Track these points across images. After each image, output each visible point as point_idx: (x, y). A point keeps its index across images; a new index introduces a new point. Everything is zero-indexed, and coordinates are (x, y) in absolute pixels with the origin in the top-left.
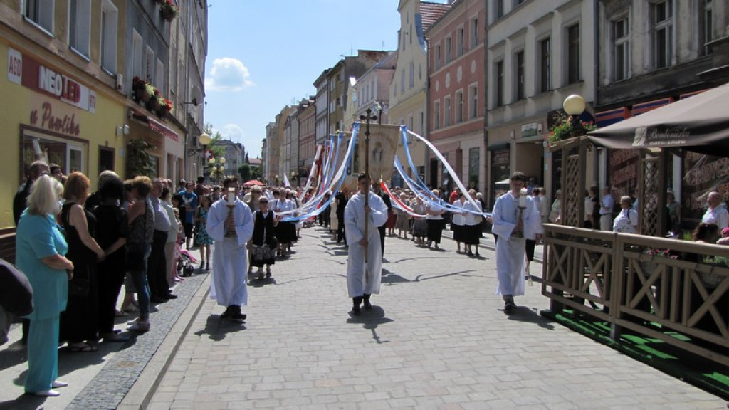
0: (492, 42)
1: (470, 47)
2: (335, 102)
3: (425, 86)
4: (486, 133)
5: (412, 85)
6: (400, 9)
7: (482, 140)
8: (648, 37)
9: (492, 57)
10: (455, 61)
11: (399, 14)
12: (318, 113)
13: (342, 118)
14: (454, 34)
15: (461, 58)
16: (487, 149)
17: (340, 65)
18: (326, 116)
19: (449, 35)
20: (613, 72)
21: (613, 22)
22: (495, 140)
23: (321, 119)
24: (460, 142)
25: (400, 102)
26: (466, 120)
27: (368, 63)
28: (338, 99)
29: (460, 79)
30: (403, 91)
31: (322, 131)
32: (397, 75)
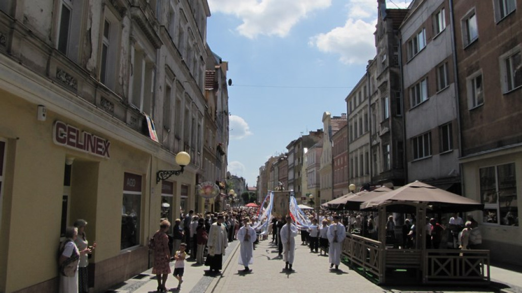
0: (350, 151)
1: (344, 150)
2: (297, 160)
3: (332, 163)
5: (328, 160)
6: (323, 121)
9: (350, 157)
10: (340, 155)
12: (289, 165)
13: (301, 170)
14: (340, 141)
15: (342, 154)
17: (300, 139)
18: (293, 167)
20: (374, 172)
21: (374, 155)
23: (290, 169)
25: (324, 168)
26: (344, 181)
27: (315, 139)
28: (299, 159)
29: (342, 163)
30: (325, 162)
31: (291, 175)
32: (323, 153)
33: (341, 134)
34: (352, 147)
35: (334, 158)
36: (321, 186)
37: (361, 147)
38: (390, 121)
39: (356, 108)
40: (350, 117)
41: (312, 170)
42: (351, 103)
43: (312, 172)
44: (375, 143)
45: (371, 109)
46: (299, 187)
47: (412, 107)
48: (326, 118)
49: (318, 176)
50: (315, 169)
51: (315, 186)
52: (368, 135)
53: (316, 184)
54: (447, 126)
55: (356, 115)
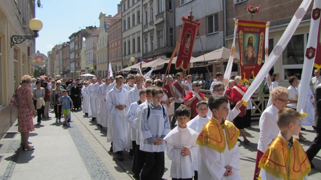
0: (123, 37)
1: (118, 37)
2: (77, 46)
3: (107, 46)
4: (122, 62)
5: (103, 45)
6: (100, 18)
7: (121, 64)
8: (150, 44)
9: (123, 41)
11: (99, 20)
12: (70, 49)
13: (80, 52)
14: (114, 31)
15: (117, 39)
16: (123, 67)
17: (79, 32)
18: (74, 51)
19: (113, 31)
20: (146, 50)
21: (146, 39)
22: (124, 64)
23: (72, 52)
24: (116, 64)
25: (100, 50)
26: (118, 58)
27: (90, 32)
28: (79, 45)
29: (116, 45)
30: (101, 46)
31: (72, 56)
32: (99, 40)
33: (115, 26)
34: (125, 35)
35: (109, 43)
36: (97, 62)
37: (133, 34)
38: (165, 14)
39: (129, 8)
40: (123, 15)
41: (90, 52)
42: (125, 5)
43: (89, 53)
44: (146, 30)
45: (144, 7)
46: (79, 63)
47: (181, 5)
48: (102, 16)
49: (94, 56)
50: (92, 51)
51: (92, 62)
52: (141, 25)
53: (93, 61)
54: (212, 16)
55: (130, 12)
